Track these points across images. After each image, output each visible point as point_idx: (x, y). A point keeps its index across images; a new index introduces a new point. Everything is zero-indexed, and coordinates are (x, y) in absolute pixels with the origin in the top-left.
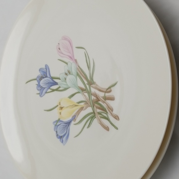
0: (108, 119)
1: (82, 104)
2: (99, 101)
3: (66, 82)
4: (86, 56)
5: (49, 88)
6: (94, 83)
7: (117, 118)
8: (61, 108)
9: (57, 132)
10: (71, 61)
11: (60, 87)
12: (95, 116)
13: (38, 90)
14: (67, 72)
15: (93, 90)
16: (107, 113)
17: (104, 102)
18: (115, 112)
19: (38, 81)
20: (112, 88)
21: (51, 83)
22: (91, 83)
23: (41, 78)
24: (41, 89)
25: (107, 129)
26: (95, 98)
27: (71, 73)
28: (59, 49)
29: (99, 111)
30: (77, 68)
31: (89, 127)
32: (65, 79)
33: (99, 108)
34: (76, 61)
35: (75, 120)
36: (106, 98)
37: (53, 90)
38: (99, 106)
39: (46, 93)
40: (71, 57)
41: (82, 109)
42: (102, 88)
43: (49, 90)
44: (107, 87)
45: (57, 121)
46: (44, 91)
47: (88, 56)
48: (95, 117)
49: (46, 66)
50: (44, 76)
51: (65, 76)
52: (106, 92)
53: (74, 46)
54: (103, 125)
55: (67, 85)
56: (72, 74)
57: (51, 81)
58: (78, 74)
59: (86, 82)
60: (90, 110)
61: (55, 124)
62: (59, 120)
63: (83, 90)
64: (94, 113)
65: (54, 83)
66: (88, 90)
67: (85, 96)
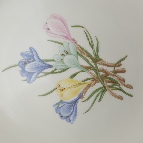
0: (120, 90)
1: (89, 81)
2: (109, 75)
3: (64, 63)
4: (87, 34)
5: (40, 72)
6: (100, 60)
7: (130, 87)
8: (62, 90)
9: (60, 114)
10: (68, 41)
11: (56, 69)
12: (106, 89)
13: (23, 76)
14: (63, 53)
15: (100, 67)
16: (118, 85)
17: (114, 76)
18: (127, 83)
19: (21, 67)
20: (122, 62)
21: (42, 66)
22: (97, 60)
23: (26, 63)
24: (27, 75)
25: (121, 98)
26: (103, 74)
27: (69, 53)
28: (48, 29)
29: (109, 84)
30: (76, 48)
31: (100, 100)
32: (62, 60)
33: (109, 82)
34: (74, 40)
35: (83, 97)
36: (116, 72)
37: (47, 74)
38: (108, 80)
39: (37, 77)
40: (66, 37)
41: (89, 86)
42: (110, 64)
43: (41, 74)
44: (116, 62)
45: (59, 104)
46: (34, 76)
47: (90, 35)
48: (107, 91)
49: (31, 49)
50: (29, 60)
51: (62, 57)
52: (115, 67)
53: (69, 24)
54: (116, 95)
55: (66, 65)
56: (71, 54)
57: (42, 64)
58: (78, 54)
59: (90, 60)
60: (99, 85)
61: (57, 106)
62: (61, 102)
63: (87, 68)
64: (104, 87)
65: (46, 66)
66: (94, 67)
67: (91, 73)
